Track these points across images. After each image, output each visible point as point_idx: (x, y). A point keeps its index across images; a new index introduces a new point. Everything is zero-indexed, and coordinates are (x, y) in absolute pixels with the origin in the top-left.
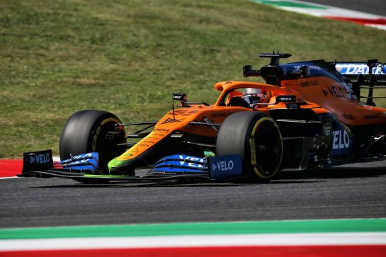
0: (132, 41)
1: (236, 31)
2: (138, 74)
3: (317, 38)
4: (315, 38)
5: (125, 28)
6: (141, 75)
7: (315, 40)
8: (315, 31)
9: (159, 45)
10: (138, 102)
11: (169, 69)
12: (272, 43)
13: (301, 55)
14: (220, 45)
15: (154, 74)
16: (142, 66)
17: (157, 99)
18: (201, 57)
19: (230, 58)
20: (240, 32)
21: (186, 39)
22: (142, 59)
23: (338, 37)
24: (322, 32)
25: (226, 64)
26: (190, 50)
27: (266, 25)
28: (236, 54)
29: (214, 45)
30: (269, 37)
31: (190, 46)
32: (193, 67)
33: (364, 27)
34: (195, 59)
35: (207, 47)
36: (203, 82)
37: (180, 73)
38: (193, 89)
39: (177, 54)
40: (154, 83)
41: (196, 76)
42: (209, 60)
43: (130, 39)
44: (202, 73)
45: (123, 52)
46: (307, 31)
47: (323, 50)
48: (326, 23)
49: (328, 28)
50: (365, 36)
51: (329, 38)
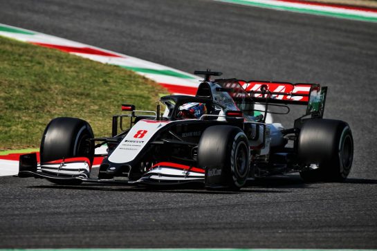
3: (17, 64)
4: (14, 63)
7: (15, 65)
8: (17, 56)
23: (39, 63)
24: (22, 58)
33: (69, 55)
46: (8, 55)
47: (22, 76)
48: (29, 49)
49: (31, 54)
50: (67, 64)
51: (29, 65)
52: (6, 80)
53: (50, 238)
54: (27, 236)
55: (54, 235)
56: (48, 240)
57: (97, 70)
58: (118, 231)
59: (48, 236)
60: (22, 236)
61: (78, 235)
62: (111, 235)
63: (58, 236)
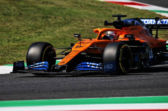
0: (7, 12)
1: (60, 7)
2: (8, 28)
3: (99, 11)
4: (98, 11)
5: (4, 6)
6: (10, 29)
7: (98, 12)
8: (99, 8)
9: (21, 14)
10: (7, 42)
11: (24, 26)
12: (77, 14)
13: (91, 19)
14: (52, 15)
15: (17, 28)
16: (11, 25)
17: (16, 40)
18: (41, 20)
19: (56, 21)
20: (62, 8)
21: (35, 11)
22: (11, 21)
23: (110, 11)
24: (102, 8)
25: (53, 24)
26: (36, 17)
27: (75, 5)
28: (59, 19)
29: (48, 15)
30: (76, 11)
31: (36, 15)
32: (36, 25)
33: (124, 6)
34: (38, 21)
35: (45, 16)
36: (41, 33)
37: (30, 28)
38: (35, 36)
39: (29, 18)
40: (16, 33)
41: (37, 30)
42: (45, 22)
43: (6, 11)
44: (41, 28)
45: (2, 18)
46: (95, 8)
47: (102, 17)
48: (105, 4)
49: (106, 6)
50: (123, 11)
51: (105, 12)
52: (95, 19)
53: (119, 92)
54: (108, 91)
55: (121, 91)
56: (118, 93)
57: (137, 13)
58: (151, 88)
59: (118, 91)
60: (106, 91)
61: (132, 90)
62: (148, 90)
63: (123, 91)
